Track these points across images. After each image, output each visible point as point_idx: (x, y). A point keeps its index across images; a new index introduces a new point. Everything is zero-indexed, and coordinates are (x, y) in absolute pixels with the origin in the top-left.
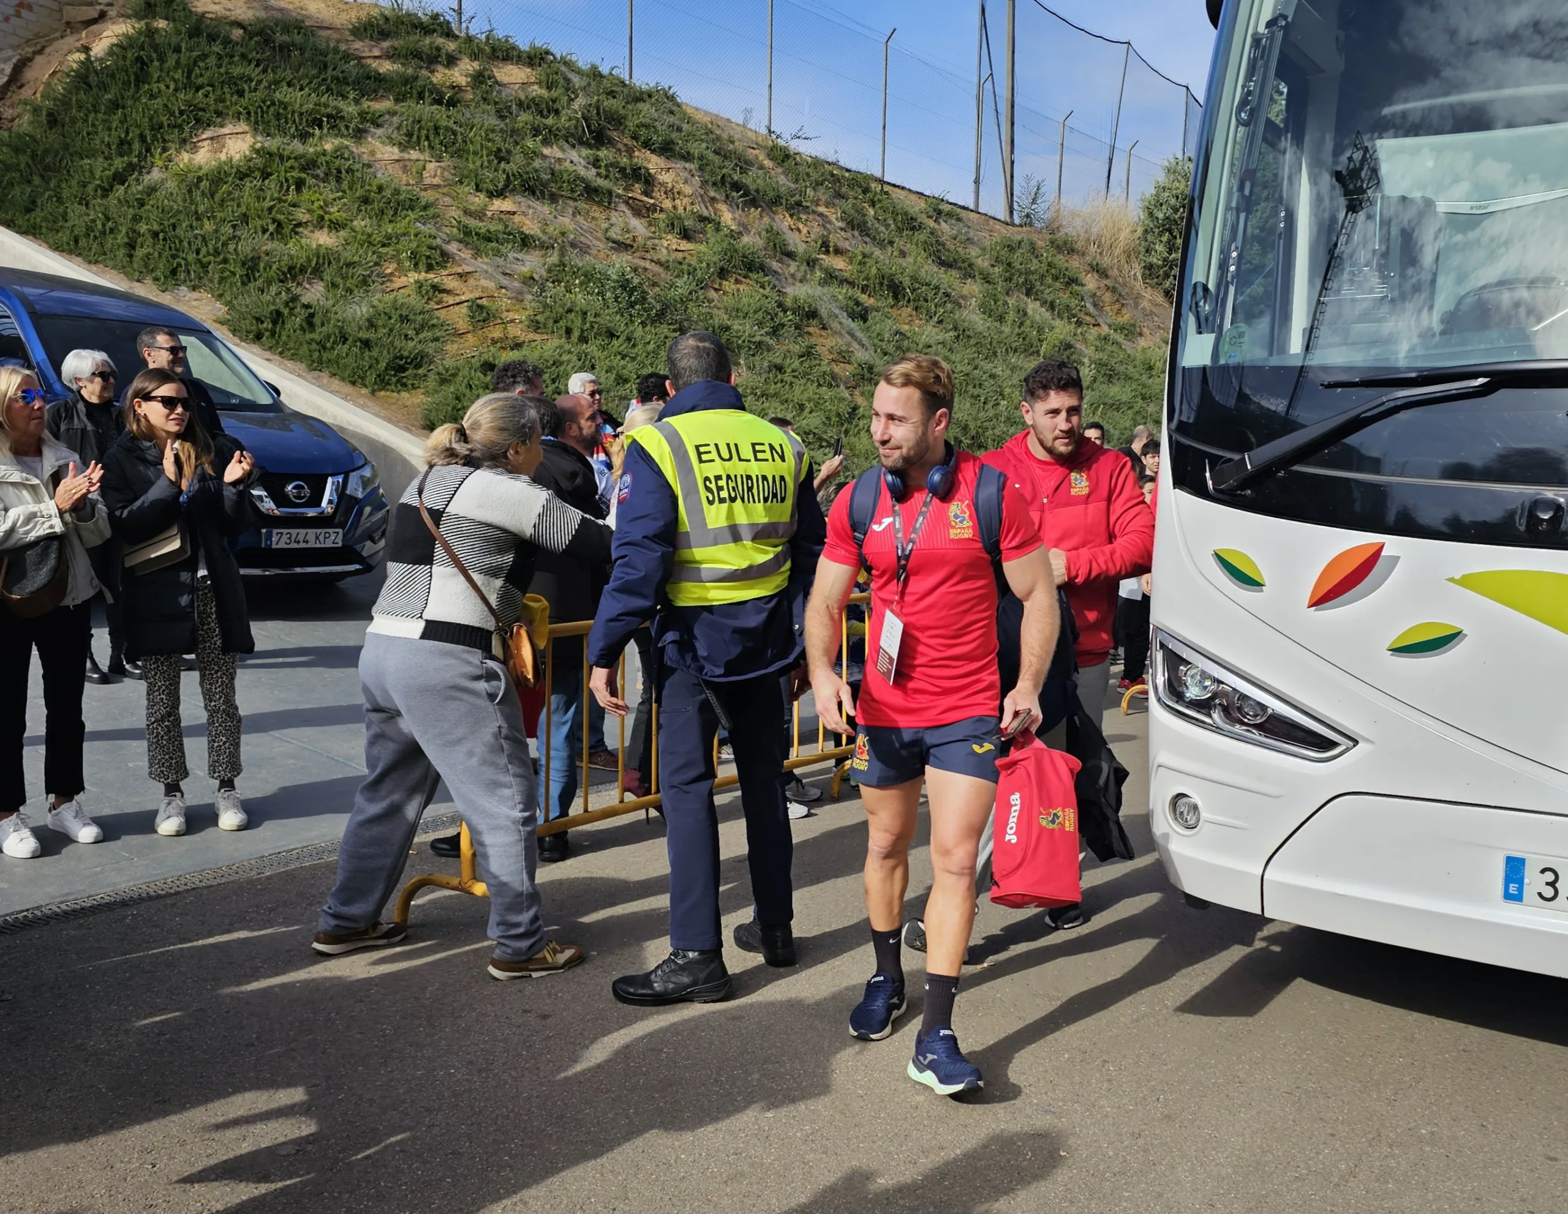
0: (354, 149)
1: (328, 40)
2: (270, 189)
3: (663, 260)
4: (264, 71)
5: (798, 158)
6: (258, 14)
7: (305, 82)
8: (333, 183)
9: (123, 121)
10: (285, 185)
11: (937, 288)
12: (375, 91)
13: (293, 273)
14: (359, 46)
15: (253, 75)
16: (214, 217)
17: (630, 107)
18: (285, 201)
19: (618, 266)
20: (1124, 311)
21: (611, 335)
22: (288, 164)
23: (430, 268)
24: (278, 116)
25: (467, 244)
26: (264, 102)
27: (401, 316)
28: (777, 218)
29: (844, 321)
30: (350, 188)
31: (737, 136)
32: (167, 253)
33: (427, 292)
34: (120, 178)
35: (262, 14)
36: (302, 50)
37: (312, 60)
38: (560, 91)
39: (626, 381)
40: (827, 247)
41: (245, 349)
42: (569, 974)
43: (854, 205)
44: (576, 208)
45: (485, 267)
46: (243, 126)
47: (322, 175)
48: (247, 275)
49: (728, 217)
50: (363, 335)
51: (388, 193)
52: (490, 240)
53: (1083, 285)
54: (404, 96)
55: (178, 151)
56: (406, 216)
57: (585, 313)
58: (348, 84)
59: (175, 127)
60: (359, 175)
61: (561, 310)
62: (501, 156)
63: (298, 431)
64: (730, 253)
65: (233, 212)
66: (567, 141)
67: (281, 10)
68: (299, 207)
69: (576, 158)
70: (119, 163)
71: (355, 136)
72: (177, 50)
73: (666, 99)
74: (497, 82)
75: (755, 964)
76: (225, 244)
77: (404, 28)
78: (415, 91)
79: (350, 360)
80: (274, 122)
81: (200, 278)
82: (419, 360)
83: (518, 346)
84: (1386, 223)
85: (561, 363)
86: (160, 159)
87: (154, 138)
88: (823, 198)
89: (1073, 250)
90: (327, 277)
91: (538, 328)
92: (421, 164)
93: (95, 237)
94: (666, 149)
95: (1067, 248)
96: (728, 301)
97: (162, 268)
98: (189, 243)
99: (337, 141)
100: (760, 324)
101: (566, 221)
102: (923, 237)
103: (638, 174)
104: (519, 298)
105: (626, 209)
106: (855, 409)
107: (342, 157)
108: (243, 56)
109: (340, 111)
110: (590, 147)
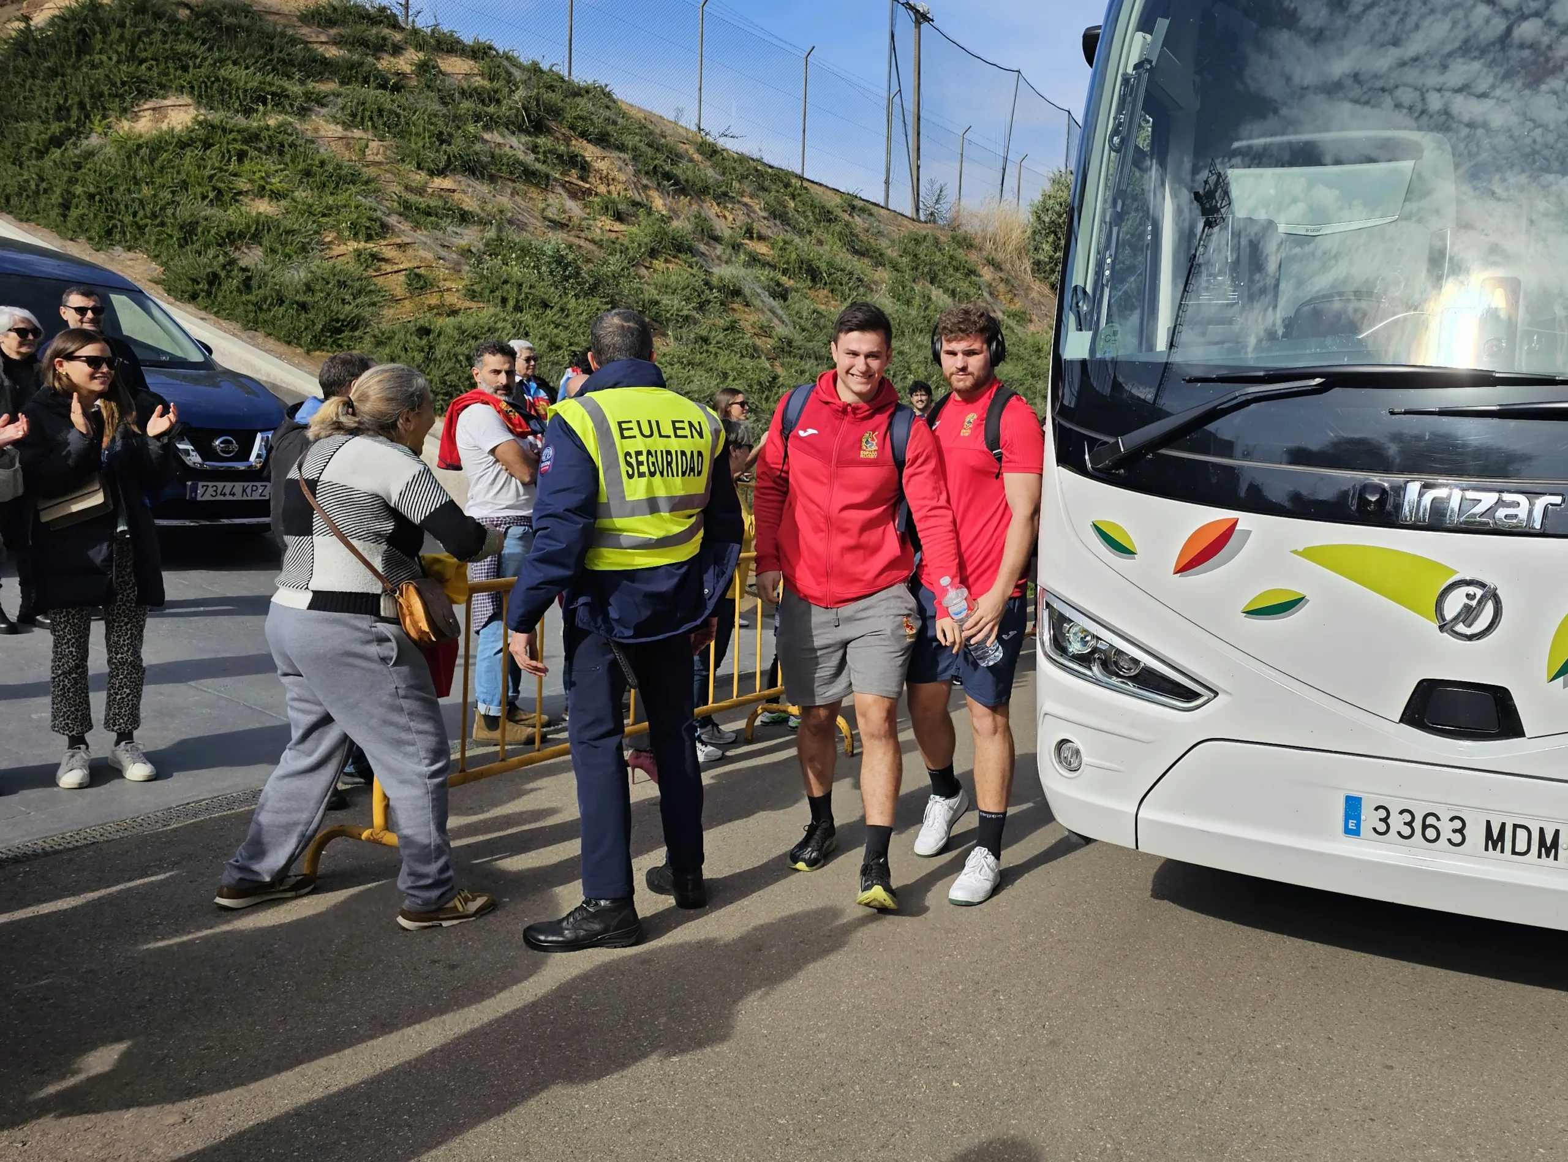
0: (298, 126)
1: (275, 24)
2: (211, 159)
3: (597, 239)
4: (210, 49)
5: (725, 154)
7: (250, 61)
8: (276, 156)
9: (63, 87)
10: (227, 156)
11: (851, 273)
12: (321, 73)
13: (232, 237)
14: (305, 31)
15: (198, 52)
16: (153, 183)
17: (568, 100)
18: (226, 171)
19: (553, 242)
20: (1016, 300)
21: (546, 305)
22: (231, 137)
23: (369, 238)
24: (222, 92)
25: (407, 218)
27: (339, 281)
28: (704, 205)
29: (766, 299)
30: (293, 161)
31: (668, 132)
32: (103, 215)
33: (366, 260)
34: (57, 142)
36: (249, 31)
37: (259, 42)
38: (502, 83)
39: (559, 348)
40: (751, 233)
41: (180, 308)
42: (481, 922)
43: (776, 197)
44: (514, 188)
45: (424, 239)
46: (186, 99)
47: (264, 148)
48: (185, 238)
49: (659, 203)
50: (300, 298)
51: (330, 168)
52: (429, 214)
53: (980, 276)
54: (349, 79)
55: (119, 120)
56: (347, 190)
57: (520, 285)
58: (294, 66)
59: (116, 96)
60: (302, 149)
61: (497, 281)
62: (442, 139)
63: (227, 388)
64: (661, 235)
65: (173, 179)
66: (507, 128)
68: (240, 176)
69: (515, 144)
70: (56, 128)
71: (299, 114)
72: (122, 25)
73: (604, 97)
74: (440, 72)
75: (667, 906)
76: (163, 209)
77: (351, 18)
78: (360, 76)
79: (286, 322)
80: (218, 97)
81: (136, 239)
82: (354, 323)
83: (454, 313)
84: (1237, 235)
85: (496, 330)
86: (99, 126)
87: (94, 106)
88: (748, 190)
89: (971, 246)
90: (266, 242)
91: (474, 297)
92: (364, 142)
93: (28, 197)
94: (602, 140)
95: (966, 243)
96: (658, 278)
97: (96, 229)
98: (126, 206)
99: (281, 118)
100: (688, 300)
101: (504, 200)
102: (838, 228)
103: (574, 161)
104: (456, 269)
105: (562, 192)
106: (775, 378)
107: (285, 132)
108: (189, 34)
109: (284, 90)
110: (529, 134)
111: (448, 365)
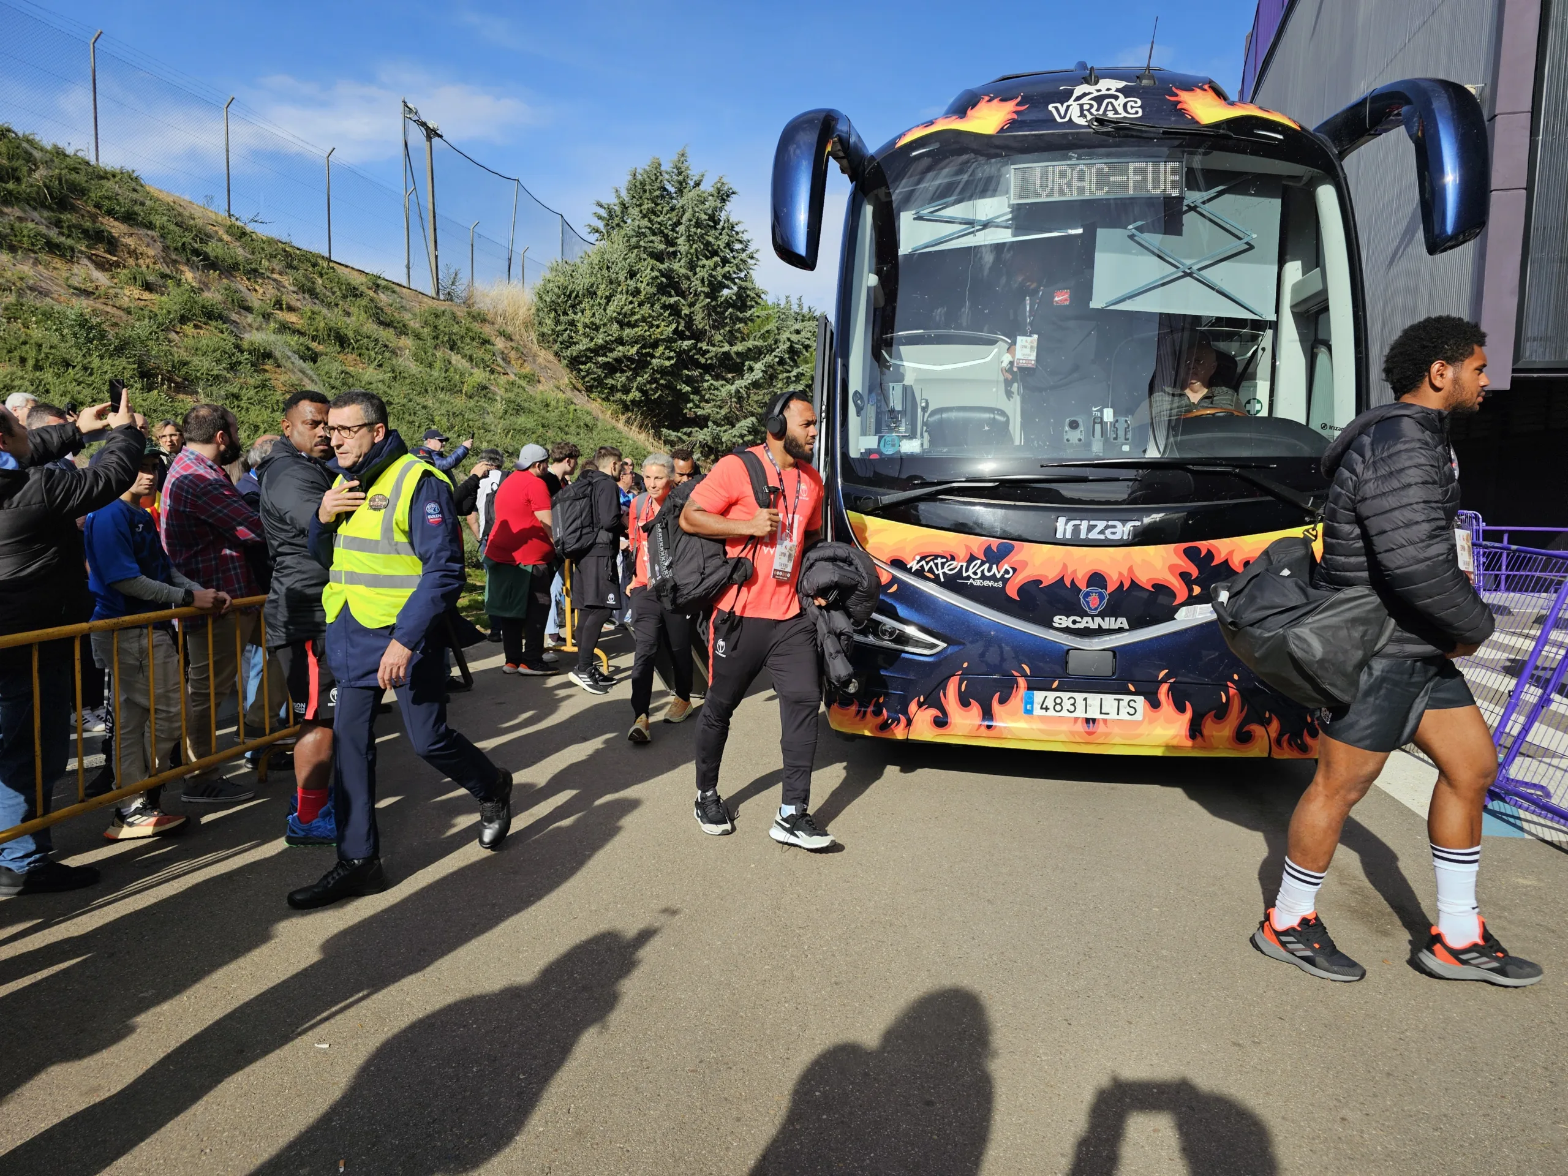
3: (125, 306)
5: (254, 237)
11: (376, 340)
17: (93, 182)
19: (77, 308)
20: (526, 365)
21: (67, 364)
28: (235, 279)
29: (296, 361)
31: (197, 215)
38: (21, 162)
40: (281, 305)
43: (304, 274)
44: (36, 259)
49: (189, 276)
53: (494, 345)
57: (40, 346)
61: (15, 342)
64: (191, 304)
66: (28, 204)
69: (37, 218)
73: (129, 180)
88: (277, 268)
89: (485, 320)
94: (129, 218)
95: (480, 317)
96: (190, 342)
100: (218, 361)
101: (26, 269)
102: (364, 303)
103: (98, 237)
105: (89, 264)
110: (52, 210)
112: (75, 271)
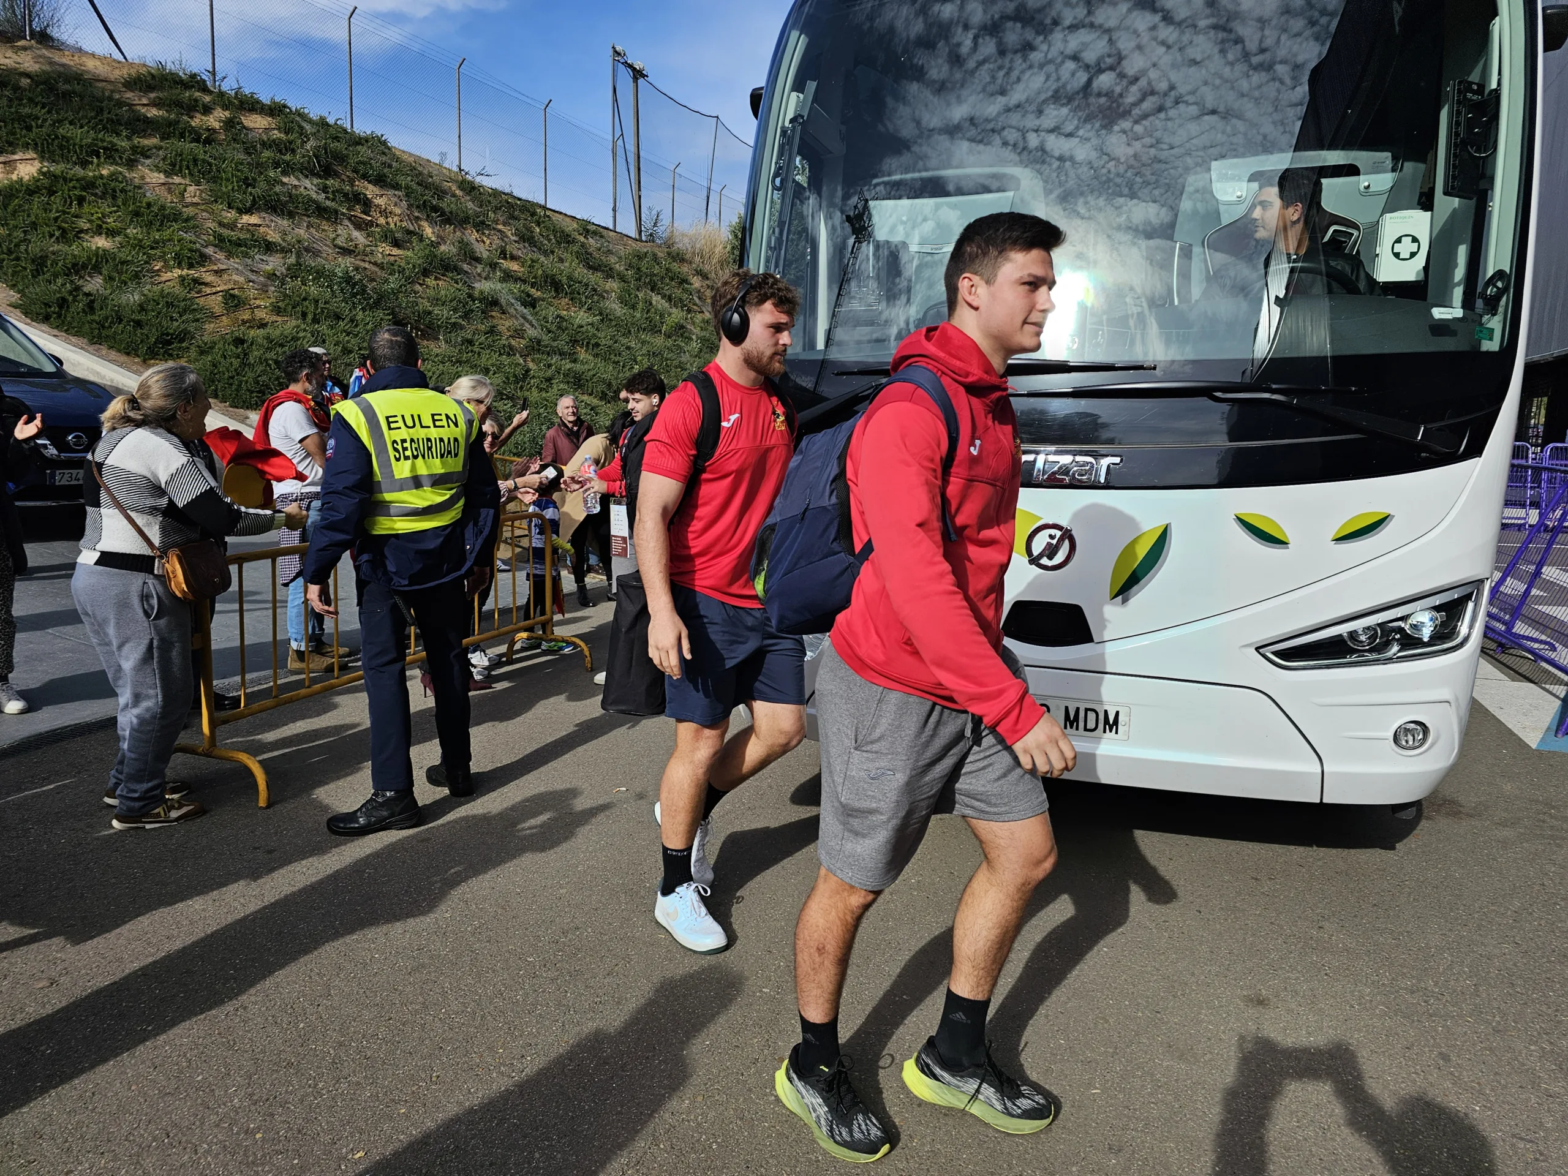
0: (127, 175)
1: (103, 90)
2: (55, 203)
3: (379, 262)
4: (50, 112)
5: (482, 190)
6: (44, 68)
7: (85, 121)
8: (110, 200)
10: (69, 200)
11: (587, 285)
12: (144, 130)
13: (76, 268)
14: (130, 96)
15: (39, 115)
16: (7, 224)
17: (351, 149)
18: (68, 213)
19: (343, 266)
21: (338, 317)
22: (71, 185)
23: (191, 266)
24: (61, 147)
25: (221, 249)
26: (49, 136)
27: (167, 302)
28: (467, 232)
29: (518, 308)
30: (124, 204)
31: (435, 173)
33: (189, 284)
35: (47, 68)
36: (82, 97)
37: (90, 105)
38: (295, 135)
40: (505, 254)
41: (31, 326)
43: (524, 224)
44: (309, 222)
45: (236, 266)
46: (31, 154)
47: (100, 194)
48: (37, 270)
49: (428, 231)
50: (136, 317)
51: (155, 209)
52: (240, 245)
53: (691, 284)
54: (168, 135)
56: (170, 226)
57: (317, 302)
58: (121, 124)
60: (131, 194)
61: (298, 299)
62: (248, 183)
63: (77, 392)
64: (431, 257)
65: (24, 221)
66: (301, 173)
67: (63, 65)
68: (81, 218)
69: (309, 186)
71: (128, 164)
73: (379, 144)
74: (244, 127)
76: (17, 245)
77: (167, 83)
78: (177, 132)
79: (125, 336)
80: (58, 152)
82: (183, 336)
83: (263, 325)
85: (298, 339)
88: (501, 219)
89: (683, 260)
90: (105, 272)
91: (279, 312)
92: (182, 187)
94: (380, 181)
95: (679, 257)
96: (431, 292)
99: (112, 168)
100: (455, 310)
101: (301, 232)
102: (575, 249)
103: (358, 199)
104: (264, 289)
105: (349, 224)
106: (528, 371)
107: (117, 180)
108: (31, 100)
109: (115, 145)
110: (320, 177)
111: (261, 368)
112: (339, 232)
